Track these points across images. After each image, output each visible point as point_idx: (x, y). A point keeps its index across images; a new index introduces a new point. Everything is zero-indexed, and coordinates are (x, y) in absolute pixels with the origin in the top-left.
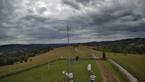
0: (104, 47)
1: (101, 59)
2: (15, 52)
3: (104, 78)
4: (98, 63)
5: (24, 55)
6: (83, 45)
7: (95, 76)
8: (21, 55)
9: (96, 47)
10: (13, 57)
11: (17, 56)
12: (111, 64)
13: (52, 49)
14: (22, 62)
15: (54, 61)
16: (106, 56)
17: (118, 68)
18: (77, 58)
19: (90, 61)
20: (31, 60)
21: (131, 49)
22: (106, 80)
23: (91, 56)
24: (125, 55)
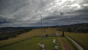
0: (63, 29)
1: (61, 36)
2: (9, 32)
3: (63, 48)
4: (59, 38)
5: (15, 33)
6: (50, 27)
7: (57, 47)
8: (13, 34)
9: (58, 29)
10: (8, 35)
11: (10, 34)
12: (67, 39)
13: (32, 30)
14: (13, 38)
15: (33, 37)
16: (64, 34)
17: (72, 41)
18: (47, 36)
19: (54, 37)
20: (19, 37)
21: (79, 30)
22: (64, 49)
23: (56, 34)
24: (76, 33)
